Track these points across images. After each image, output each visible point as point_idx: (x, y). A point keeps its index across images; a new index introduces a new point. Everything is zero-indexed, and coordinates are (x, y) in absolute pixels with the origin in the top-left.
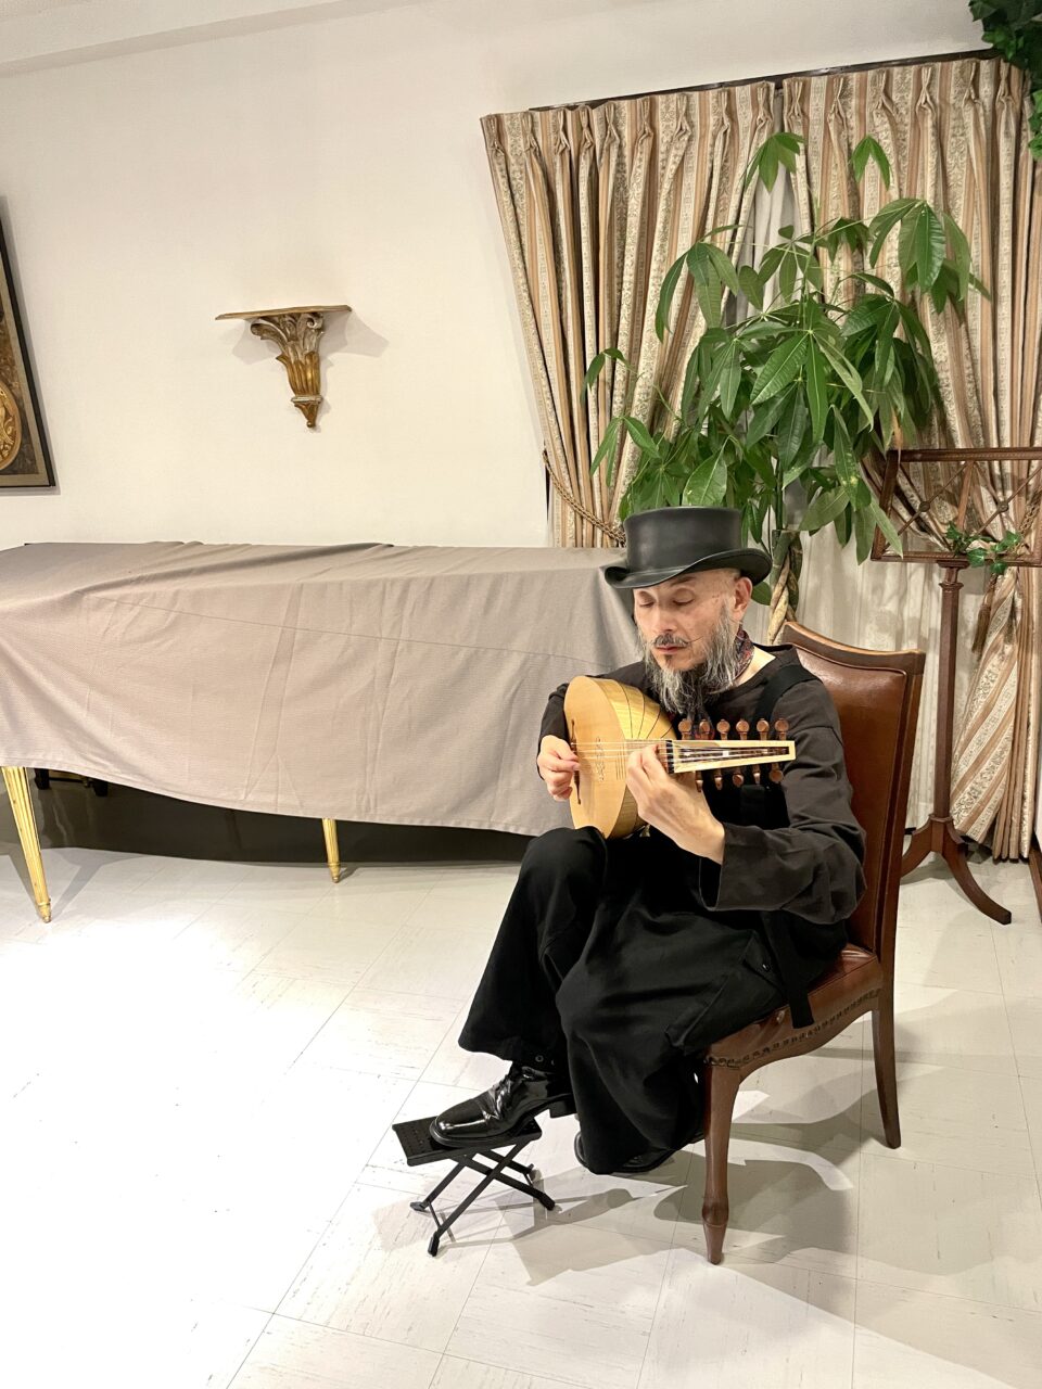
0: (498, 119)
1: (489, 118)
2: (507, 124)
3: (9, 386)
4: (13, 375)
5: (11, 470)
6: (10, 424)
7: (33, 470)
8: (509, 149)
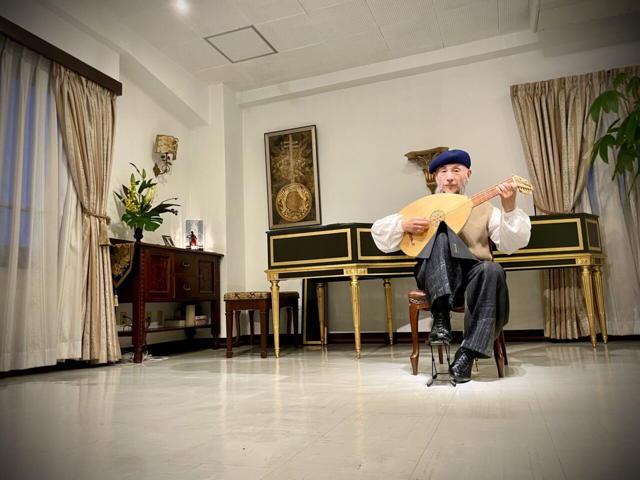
0: (517, 86)
1: (514, 86)
2: (519, 87)
3: (309, 189)
4: (313, 186)
5: (305, 220)
6: (307, 203)
7: (314, 219)
8: (519, 95)
